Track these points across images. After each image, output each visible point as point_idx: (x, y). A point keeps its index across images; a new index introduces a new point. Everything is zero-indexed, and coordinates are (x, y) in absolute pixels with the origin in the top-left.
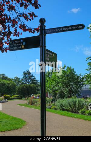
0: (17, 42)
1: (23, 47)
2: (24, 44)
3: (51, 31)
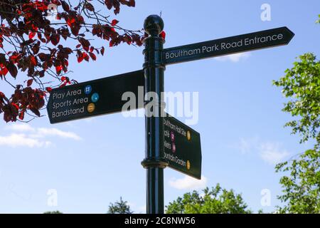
0: (75, 92)
1: (91, 108)
2: (95, 98)
3: (182, 53)
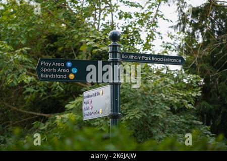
1: (72, 76)
3: (131, 57)
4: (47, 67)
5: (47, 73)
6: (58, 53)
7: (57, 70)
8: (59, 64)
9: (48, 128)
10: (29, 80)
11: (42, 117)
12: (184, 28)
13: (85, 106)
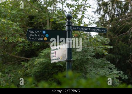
2: (47, 36)
3: (78, 28)
4: (32, 34)
5: (32, 37)
6: (34, 25)
7: (37, 35)
8: (38, 32)
9: (29, 65)
10: (22, 40)
11: (26, 59)
12: (100, 12)
13: (52, 55)
